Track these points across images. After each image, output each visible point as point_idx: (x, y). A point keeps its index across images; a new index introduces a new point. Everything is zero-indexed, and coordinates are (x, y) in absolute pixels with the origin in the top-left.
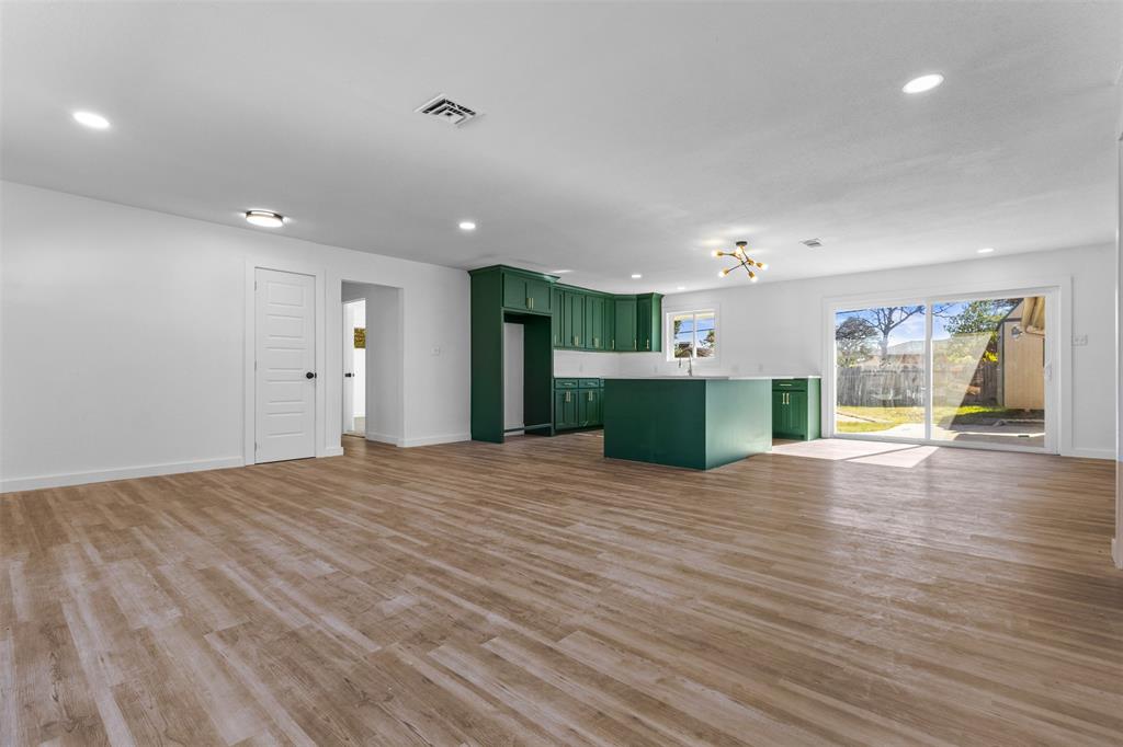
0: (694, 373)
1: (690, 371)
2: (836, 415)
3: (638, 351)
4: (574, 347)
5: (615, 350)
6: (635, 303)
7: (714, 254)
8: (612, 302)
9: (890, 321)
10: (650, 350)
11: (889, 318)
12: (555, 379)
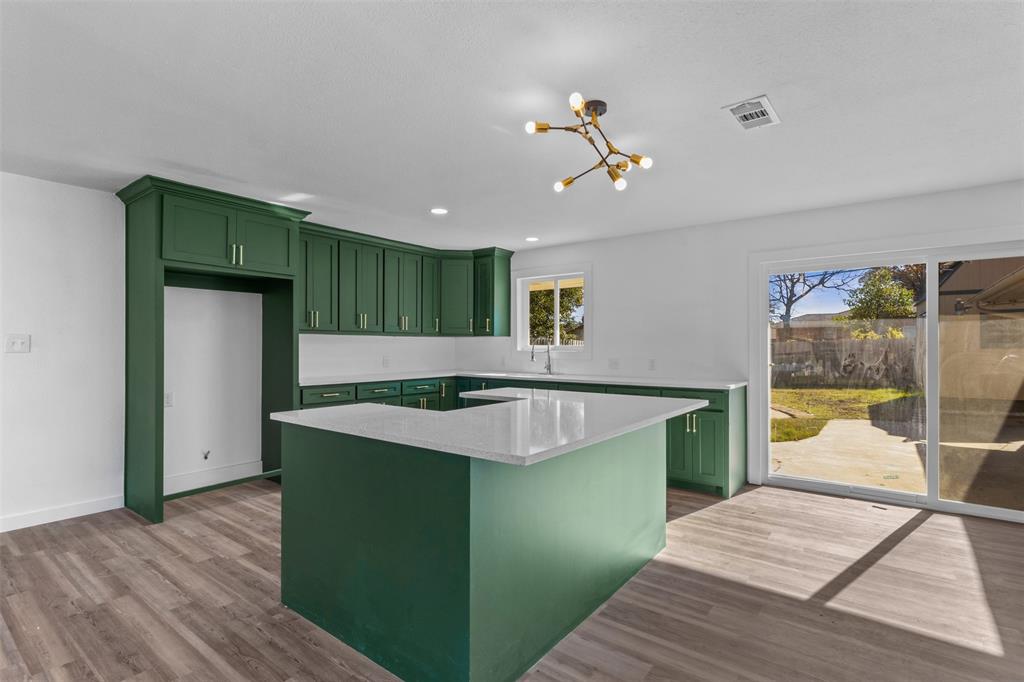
0: (554, 369)
1: (549, 367)
2: (770, 411)
3: (475, 334)
4: (357, 330)
5: (441, 334)
6: (471, 264)
7: (530, 128)
8: (436, 262)
9: (793, 294)
10: (491, 334)
11: (792, 291)
12: (302, 389)
